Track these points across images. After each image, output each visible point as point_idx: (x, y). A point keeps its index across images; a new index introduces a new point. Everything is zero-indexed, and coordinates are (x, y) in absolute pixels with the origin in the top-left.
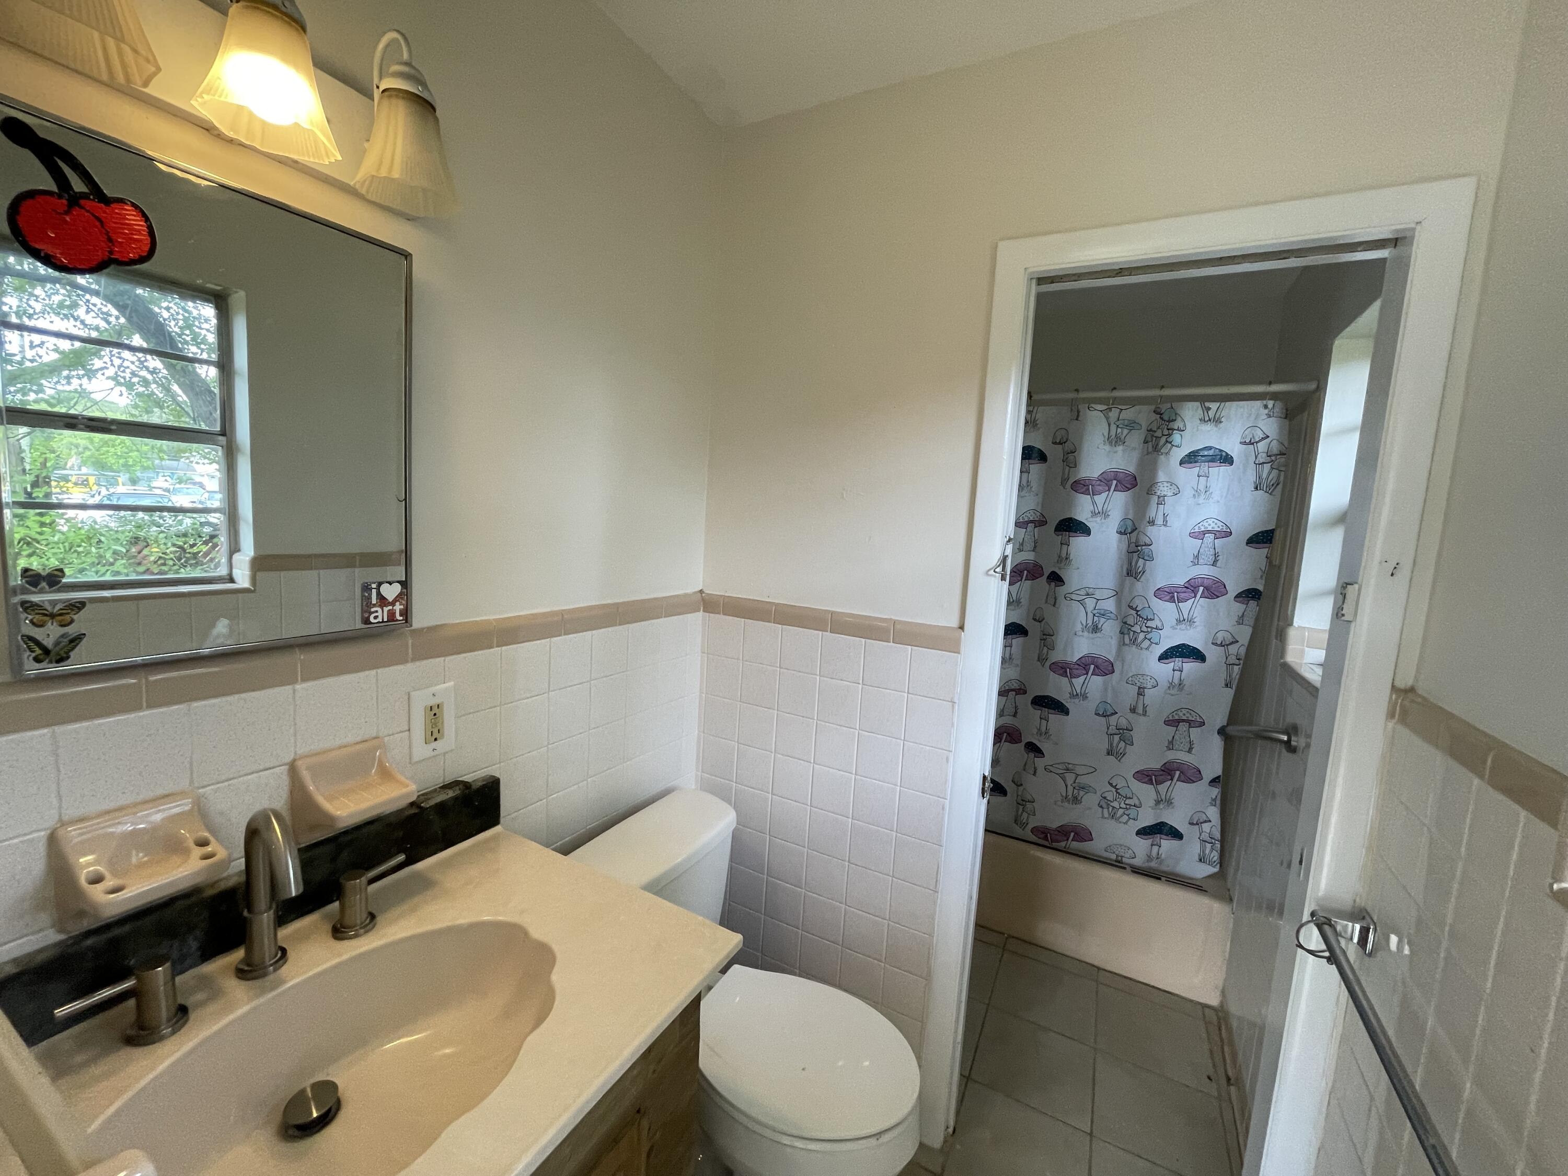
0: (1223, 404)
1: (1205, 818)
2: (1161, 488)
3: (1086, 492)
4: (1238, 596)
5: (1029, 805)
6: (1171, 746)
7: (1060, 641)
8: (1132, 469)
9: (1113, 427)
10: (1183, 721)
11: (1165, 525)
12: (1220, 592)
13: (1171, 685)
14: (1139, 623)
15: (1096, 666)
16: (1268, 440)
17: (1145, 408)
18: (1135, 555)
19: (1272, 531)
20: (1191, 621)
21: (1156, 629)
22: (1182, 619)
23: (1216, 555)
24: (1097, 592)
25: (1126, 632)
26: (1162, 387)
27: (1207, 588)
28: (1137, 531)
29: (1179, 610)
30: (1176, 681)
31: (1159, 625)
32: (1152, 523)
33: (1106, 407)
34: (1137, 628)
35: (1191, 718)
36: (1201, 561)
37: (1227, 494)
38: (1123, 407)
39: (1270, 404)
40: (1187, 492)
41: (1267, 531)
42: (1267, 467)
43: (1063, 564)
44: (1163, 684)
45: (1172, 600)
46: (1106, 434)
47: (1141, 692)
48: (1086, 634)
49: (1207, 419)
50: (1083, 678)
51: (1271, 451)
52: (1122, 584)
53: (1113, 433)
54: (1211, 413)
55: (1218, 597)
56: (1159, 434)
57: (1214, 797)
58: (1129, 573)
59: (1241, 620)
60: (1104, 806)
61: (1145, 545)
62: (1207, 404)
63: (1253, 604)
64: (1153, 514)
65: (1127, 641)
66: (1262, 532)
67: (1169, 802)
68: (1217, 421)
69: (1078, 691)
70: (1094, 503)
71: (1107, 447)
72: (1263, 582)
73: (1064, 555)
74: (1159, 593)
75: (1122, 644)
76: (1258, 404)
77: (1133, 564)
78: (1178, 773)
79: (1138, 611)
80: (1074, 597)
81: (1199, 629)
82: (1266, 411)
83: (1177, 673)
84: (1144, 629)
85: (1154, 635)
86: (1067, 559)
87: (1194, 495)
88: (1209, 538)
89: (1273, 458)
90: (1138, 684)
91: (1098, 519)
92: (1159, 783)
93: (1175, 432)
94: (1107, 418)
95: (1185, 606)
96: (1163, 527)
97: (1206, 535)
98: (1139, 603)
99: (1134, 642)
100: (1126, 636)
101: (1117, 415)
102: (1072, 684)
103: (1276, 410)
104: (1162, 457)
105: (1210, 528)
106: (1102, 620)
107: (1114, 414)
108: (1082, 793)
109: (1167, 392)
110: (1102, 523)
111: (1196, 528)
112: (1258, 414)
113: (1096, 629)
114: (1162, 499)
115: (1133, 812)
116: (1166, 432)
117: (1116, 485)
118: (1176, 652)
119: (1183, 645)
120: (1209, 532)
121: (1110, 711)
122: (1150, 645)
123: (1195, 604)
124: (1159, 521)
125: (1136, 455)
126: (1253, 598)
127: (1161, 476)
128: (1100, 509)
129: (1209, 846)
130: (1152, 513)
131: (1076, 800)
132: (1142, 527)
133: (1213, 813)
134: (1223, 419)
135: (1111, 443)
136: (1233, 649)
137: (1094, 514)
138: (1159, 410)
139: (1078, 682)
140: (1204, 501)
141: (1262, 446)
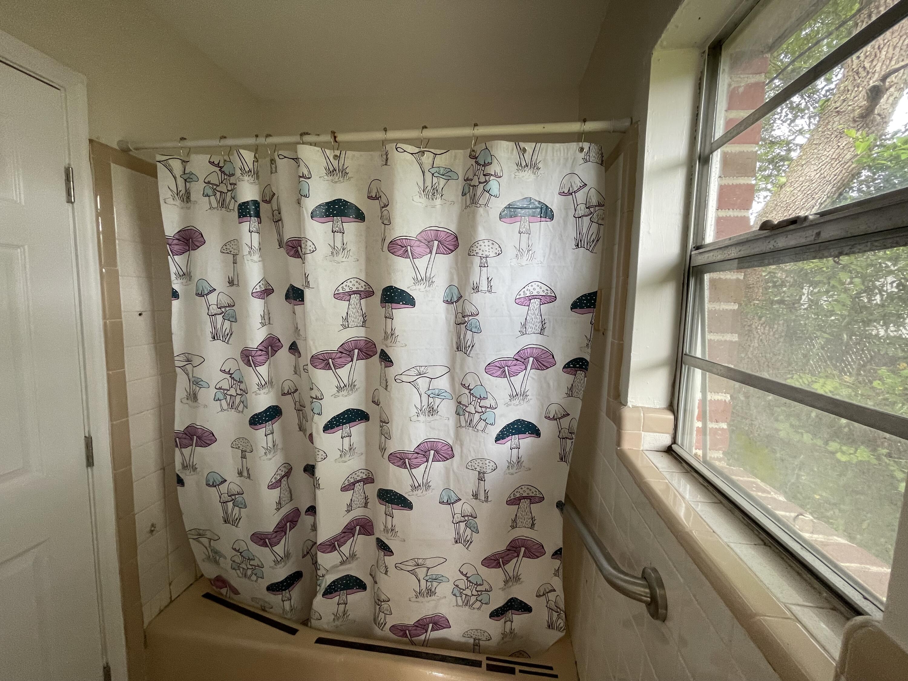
0: (538, 145)
1: (550, 588)
2: (483, 248)
3: (405, 255)
4: (567, 366)
5: (385, 606)
6: (514, 525)
7: (395, 428)
8: (453, 228)
9: (428, 176)
10: (524, 498)
11: (490, 292)
12: (548, 362)
13: (510, 464)
14: (473, 403)
15: (437, 452)
16: (586, 189)
17: (460, 153)
18: (463, 326)
19: (595, 293)
20: (524, 395)
21: (490, 408)
22: (515, 394)
23: (543, 323)
24: (430, 370)
25: (461, 413)
26: (476, 125)
27: (536, 359)
28: (462, 300)
29: (511, 384)
30: (514, 459)
31: (493, 404)
32: (476, 289)
33: (417, 150)
34: (471, 409)
35: (531, 494)
36: (529, 330)
37: (550, 253)
38: (438, 151)
39: (586, 145)
40: (510, 251)
41: (590, 294)
42: (586, 220)
43: (389, 341)
44: (503, 464)
45: (503, 375)
46: (421, 184)
47: (481, 477)
48: (422, 417)
49: (524, 164)
50: (423, 467)
51: (589, 202)
52: (453, 360)
53: (429, 183)
54: (527, 156)
55: (548, 368)
56: (475, 182)
57: (557, 568)
58: (458, 348)
59: (571, 392)
60: (458, 595)
61: (472, 315)
62: (522, 145)
63: (580, 374)
64: (476, 280)
65: (463, 424)
66: (585, 295)
67: (517, 579)
68: (534, 166)
69: (420, 482)
70: (415, 268)
71: (424, 200)
72: (589, 350)
73: (389, 331)
74: (489, 368)
75: (459, 426)
76: (574, 146)
77: (462, 337)
78: (523, 549)
79: (471, 390)
80: (404, 378)
81: (531, 402)
82: (582, 155)
83: (515, 451)
84: (479, 410)
85: (489, 415)
86: (392, 335)
87: (517, 255)
88: (535, 303)
89: (592, 210)
90: (478, 469)
91: (422, 287)
92: (506, 563)
93: (492, 178)
94: (421, 165)
95: (517, 380)
96: (487, 293)
97: (532, 301)
98: (470, 381)
99: (470, 423)
100: (462, 417)
101: (431, 160)
102: (412, 475)
103: (592, 154)
104: (481, 210)
105: (535, 293)
106: (438, 401)
107: (427, 159)
108: (435, 584)
109: (481, 131)
110: (427, 291)
111: (522, 293)
112: (575, 158)
113: (432, 411)
114: (484, 260)
115: (484, 597)
116: (482, 179)
117: (438, 247)
118: (512, 430)
119: (518, 420)
120: (534, 297)
121: (454, 498)
122: (485, 426)
123: (526, 376)
124: (484, 286)
125: (455, 210)
126: (581, 368)
127: (482, 234)
128: (423, 276)
129: (555, 614)
130: (475, 278)
131: (430, 592)
132: (467, 294)
133: (557, 583)
134: (540, 165)
135: (427, 196)
136: (565, 422)
137: (417, 281)
138: (473, 154)
139: (418, 472)
140: (528, 262)
141: (580, 196)
